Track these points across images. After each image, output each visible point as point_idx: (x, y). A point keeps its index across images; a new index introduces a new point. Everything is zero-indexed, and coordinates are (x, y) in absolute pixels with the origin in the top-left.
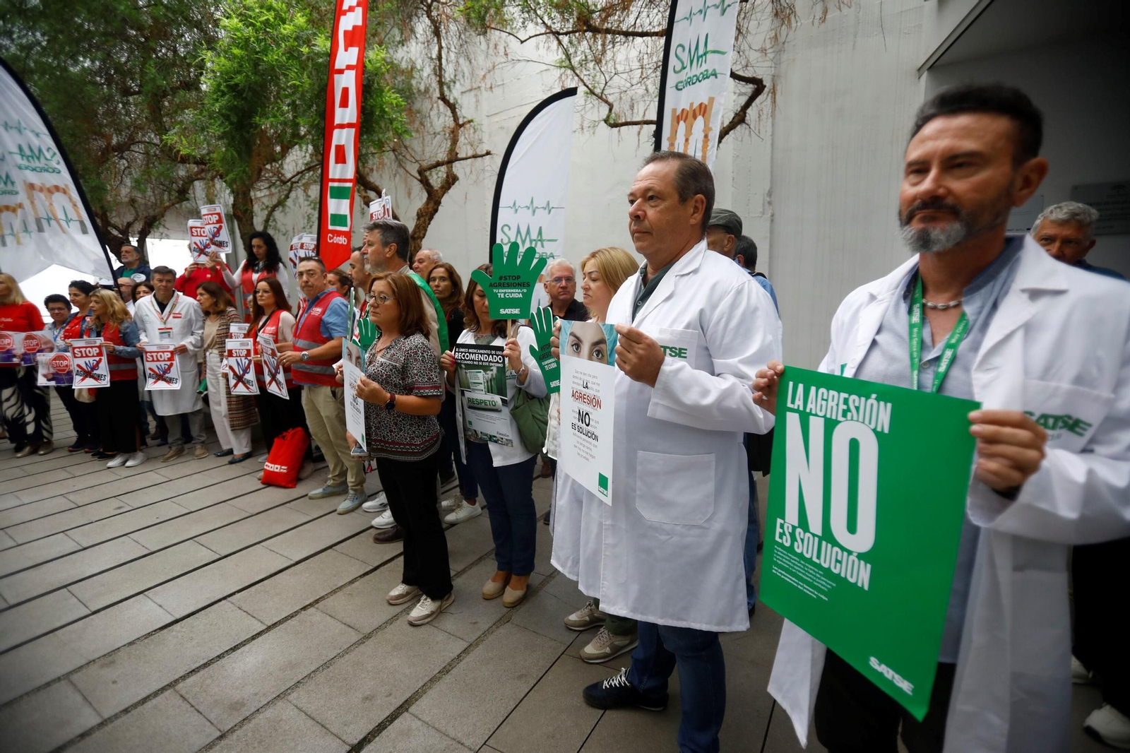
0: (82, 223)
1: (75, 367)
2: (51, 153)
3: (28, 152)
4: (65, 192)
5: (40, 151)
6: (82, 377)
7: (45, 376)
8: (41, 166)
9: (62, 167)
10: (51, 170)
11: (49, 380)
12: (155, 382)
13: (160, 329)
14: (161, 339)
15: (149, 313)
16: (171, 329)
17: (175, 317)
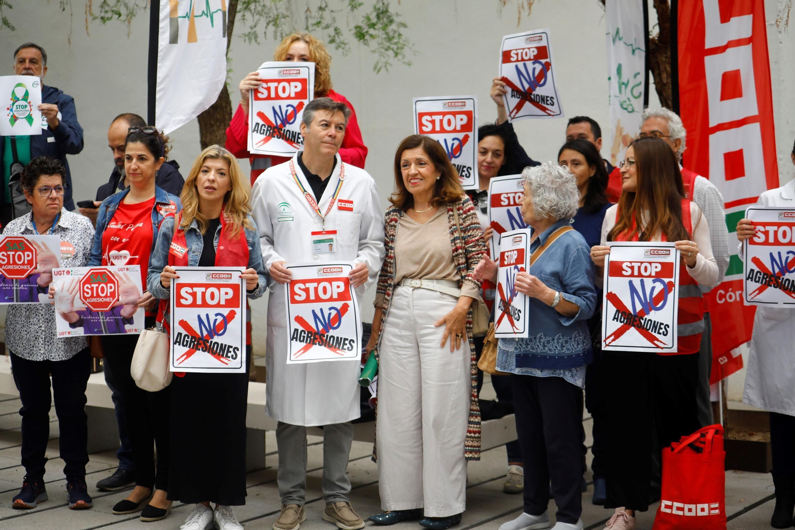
12: (305, 349)
13: (314, 233)
14: (317, 252)
15: (289, 198)
16: (334, 232)
17: (340, 208)
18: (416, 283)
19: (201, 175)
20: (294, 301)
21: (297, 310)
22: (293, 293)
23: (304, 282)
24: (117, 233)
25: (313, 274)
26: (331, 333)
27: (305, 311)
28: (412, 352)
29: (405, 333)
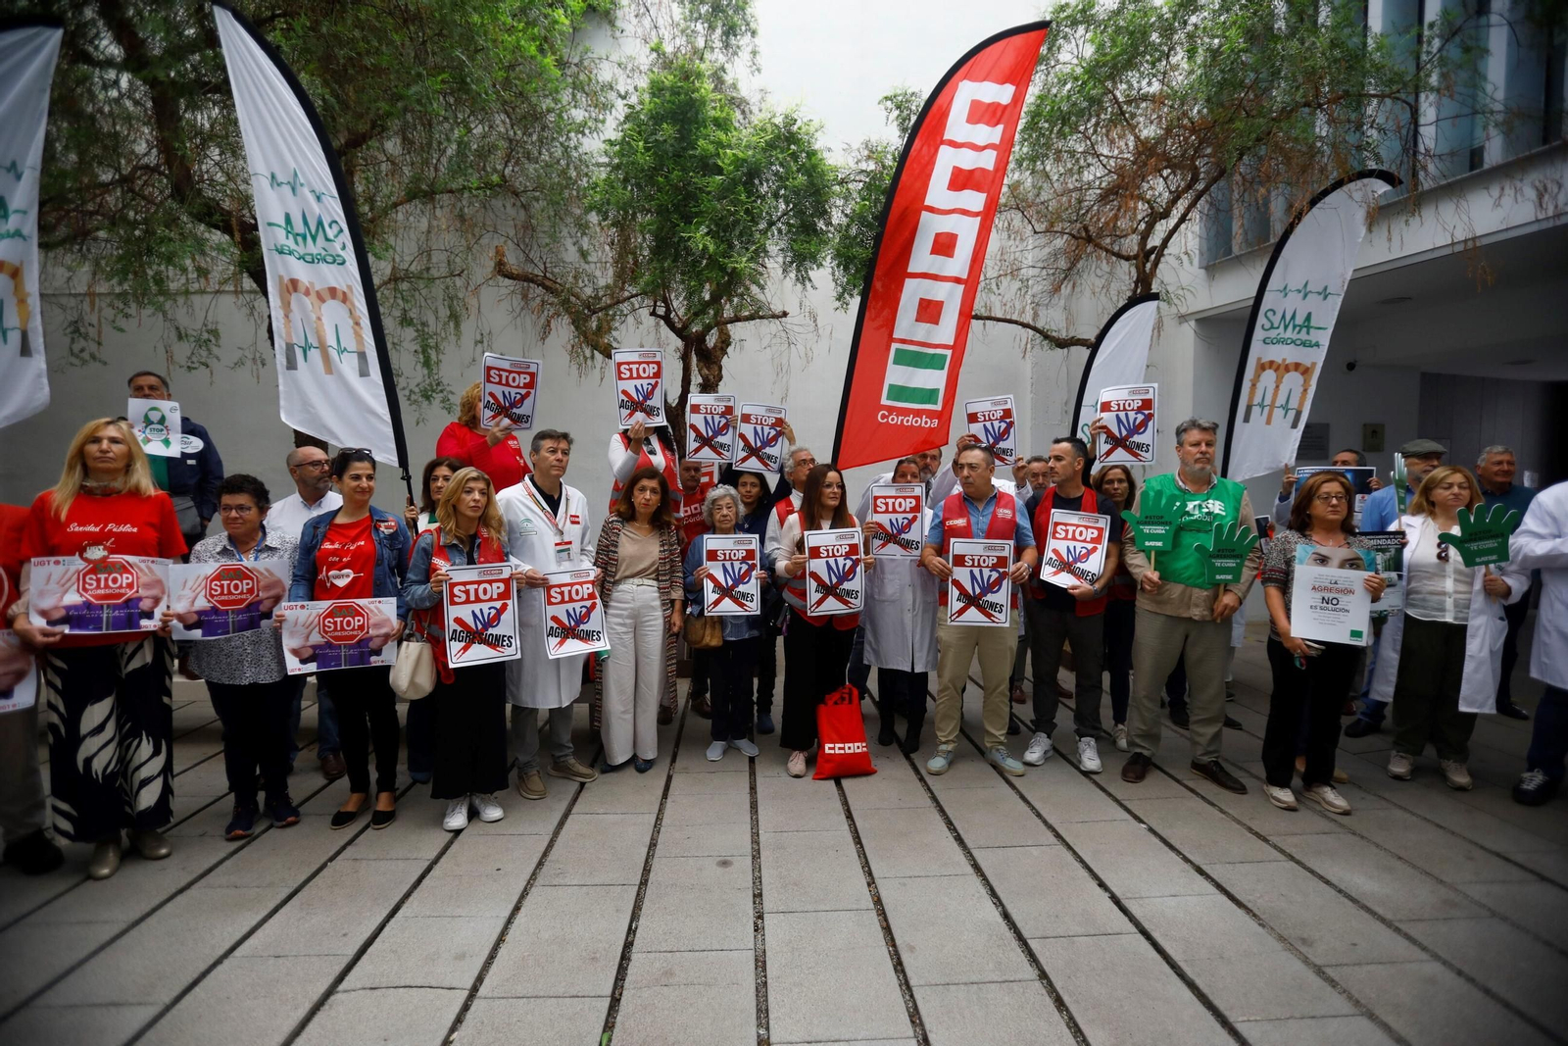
0: (362, 356)
1: (451, 622)
2: (335, 228)
3: (299, 227)
4: (345, 299)
5: (320, 223)
6: (463, 644)
7: (295, 652)
8: (315, 251)
9: (350, 256)
10: (329, 259)
11: (304, 661)
12: (561, 643)
13: (557, 545)
14: (559, 561)
15: (530, 515)
16: (570, 543)
17: (573, 522)
18: (637, 581)
19: (464, 496)
20: (550, 603)
21: (552, 611)
22: (549, 596)
23: (560, 586)
24: (334, 552)
25: (566, 579)
26: (582, 627)
27: (560, 611)
28: (631, 635)
29: (628, 621)
